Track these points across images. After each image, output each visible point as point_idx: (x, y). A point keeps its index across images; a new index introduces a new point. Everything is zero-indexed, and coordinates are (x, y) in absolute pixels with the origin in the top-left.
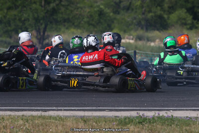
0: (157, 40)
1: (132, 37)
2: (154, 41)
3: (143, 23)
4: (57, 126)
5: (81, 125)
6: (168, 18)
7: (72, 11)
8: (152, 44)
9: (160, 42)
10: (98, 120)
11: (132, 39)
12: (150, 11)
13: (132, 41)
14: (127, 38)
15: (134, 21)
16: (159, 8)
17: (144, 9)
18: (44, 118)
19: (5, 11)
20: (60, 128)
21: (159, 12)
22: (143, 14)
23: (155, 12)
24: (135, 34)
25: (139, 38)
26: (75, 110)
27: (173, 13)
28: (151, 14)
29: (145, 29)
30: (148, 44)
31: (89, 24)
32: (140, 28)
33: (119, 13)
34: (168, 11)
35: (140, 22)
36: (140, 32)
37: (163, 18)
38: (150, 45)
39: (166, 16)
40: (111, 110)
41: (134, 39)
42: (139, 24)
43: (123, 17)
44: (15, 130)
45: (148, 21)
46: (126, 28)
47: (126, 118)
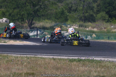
0: (90, 27)
1: (77, 25)
2: (88, 28)
3: (83, 18)
4: (41, 61)
5: (52, 61)
7: (47, 11)
10: (60, 59)
11: (77, 26)
12: (87, 12)
14: (75, 26)
15: (79, 17)
16: (91, 11)
17: (83, 11)
19: (13, 10)
20: (43, 62)
21: (91, 13)
22: (83, 14)
23: (89, 13)
24: (78, 24)
25: (81, 26)
26: (49, 55)
27: (98, 14)
28: (87, 14)
29: (84, 21)
30: (85, 29)
31: (56, 18)
32: (81, 21)
33: (70, 13)
34: (96, 13)
36: (81, 23)
37: (94, 16)
39: (95, 15)
40: (66, 56)
41: (78, 26)
42: (81, 19)
43: (73, 15)
44: (23, 62)
45: (85, 17)
46: (74, 21)
47: (72, 59)
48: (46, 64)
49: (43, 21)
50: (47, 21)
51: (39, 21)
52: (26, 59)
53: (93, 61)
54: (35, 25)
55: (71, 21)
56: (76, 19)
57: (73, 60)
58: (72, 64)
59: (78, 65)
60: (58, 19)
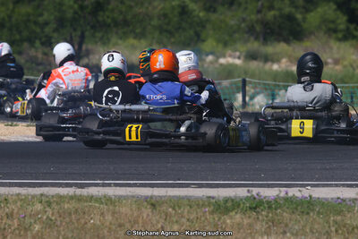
0: (284, 60)
1: (238, 54)
2: (278, 61)
3: (258, 28)
5: (147, 211)
6: (304, 19)
8: (275, 67)
9: (288, 63)
10: (176, 203)
11: (239, 58)
12: (271, 8)
13: (238, 62)
14: (230, 56)
15: (243, 25)
17: (260, 4)
18: (79, 199)
20: (109, 217)
21: (287, 10)
23: (280, 9)
25: (252, 56)
28: (272, 13)
29: (261, 39)
30: (268, 66)
31: (161, 30)
32: (252, 39)
33: (215, 11)
34: (304, 7)
35: (253, 26)
36: (254, 45)
37: (295, 19)
38: (271, 70)
39: (299, 16)
40: (200, 186)
41: (242, 58)
42: (251, 30)
43: (222, 17)
44: (27, 220)
45: (267, 23)
46: (227, 38)
47: (226, 200)
48: (120, 226)
49: (120, 42)
50: (132, 41)
51: (104, 44)
52: (39, 207)
53: (309, 205)
54: (91, 57)
55: (218, 41)
56: (234, 32)
57: (229, 204)
58: (224, 222)
59: (250, 225)
60: (171, 33)
